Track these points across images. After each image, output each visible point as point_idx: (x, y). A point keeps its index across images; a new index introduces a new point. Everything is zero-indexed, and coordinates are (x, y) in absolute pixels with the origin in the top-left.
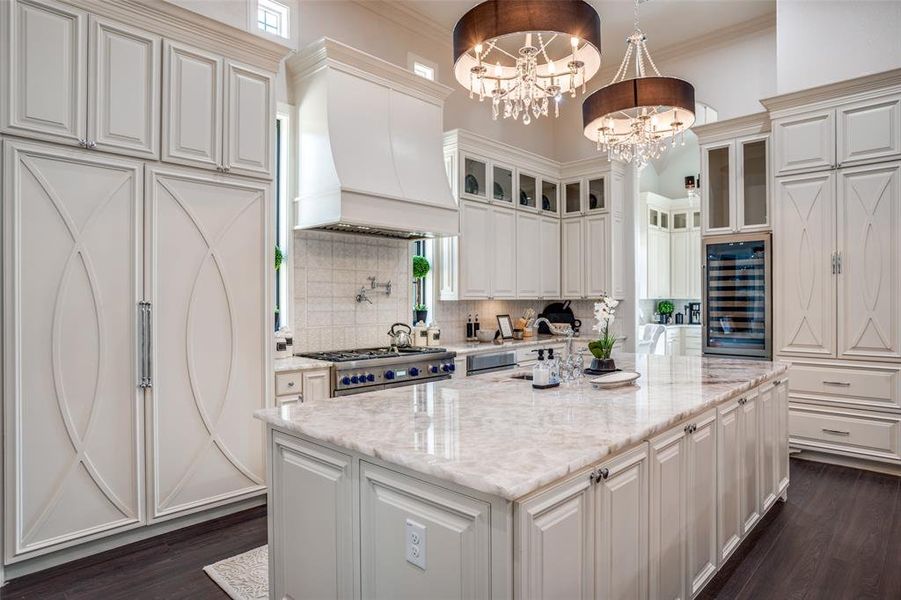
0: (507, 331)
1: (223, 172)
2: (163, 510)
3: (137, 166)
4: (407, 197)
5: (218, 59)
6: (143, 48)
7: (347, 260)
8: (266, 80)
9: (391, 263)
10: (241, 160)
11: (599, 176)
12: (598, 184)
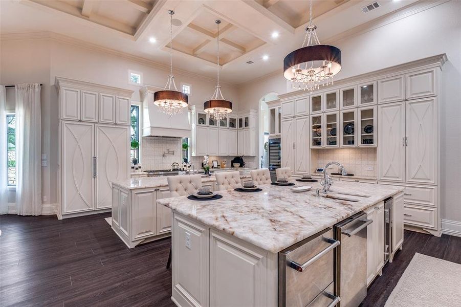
0: (215, 165)
1: (116, 124)
2: (99, 207)
3: (93, 125)
4: (173, 127)
5: (114, 96)
6: (94, 96)
7: (160, 145)
8: (128, 100)
9: (175, 145)
10: (120, 121)
11: (247, 116)
12: (247, 119)
